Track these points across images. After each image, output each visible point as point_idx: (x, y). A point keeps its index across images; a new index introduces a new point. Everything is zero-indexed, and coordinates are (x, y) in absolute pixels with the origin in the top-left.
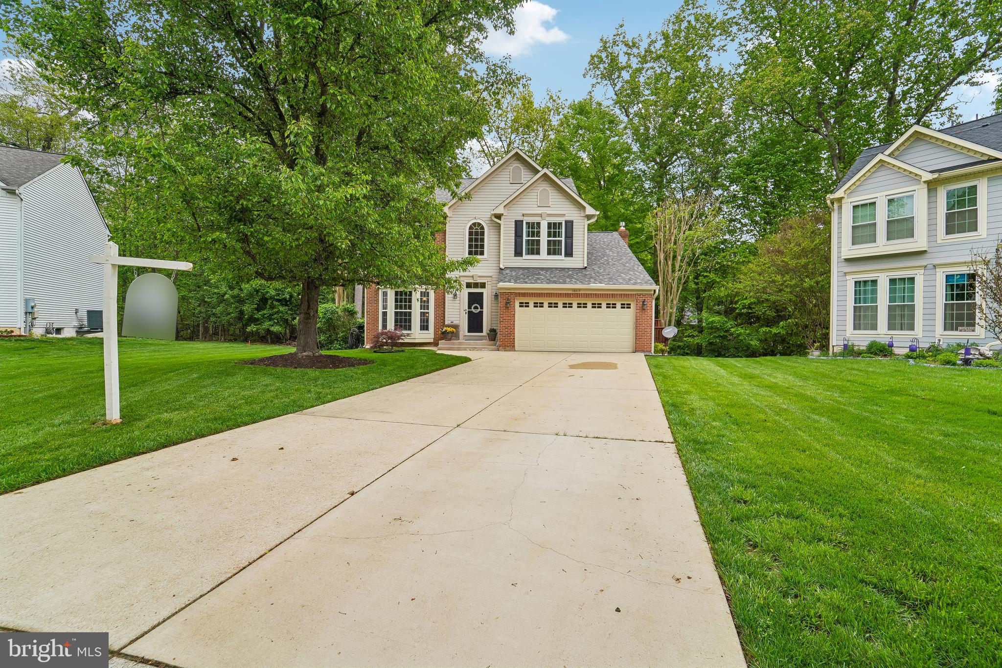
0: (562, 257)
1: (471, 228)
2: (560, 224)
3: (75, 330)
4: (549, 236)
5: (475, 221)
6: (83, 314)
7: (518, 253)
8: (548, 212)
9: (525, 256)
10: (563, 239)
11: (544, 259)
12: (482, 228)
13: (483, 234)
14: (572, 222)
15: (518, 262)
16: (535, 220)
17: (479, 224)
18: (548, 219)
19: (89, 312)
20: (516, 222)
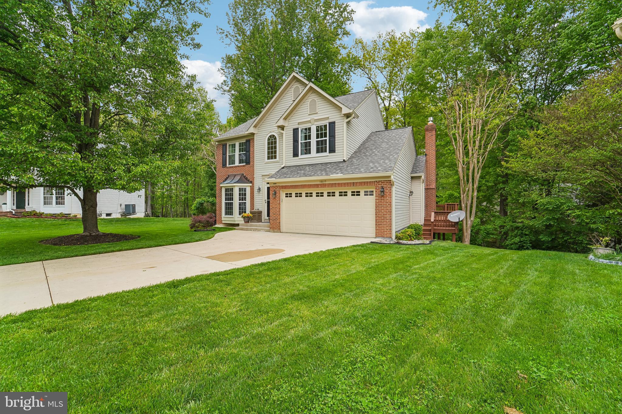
0: (327, 153)
1: (269, 139)
2: (325, 126)
3: (120, 214)
4: (317, 137)
5: (271, 134)
6: (123, 206)
7: (295, 155)
8: (316, 118)
9: (300, 156)
10: (328, 138)
11: (314, 157)
12: (275, 139)
13: (275, 143)
14: (334, 123)
15: (297, 161)
16: (307, 126)
17: (274, 136)
18: (316, 123)
19: (126, 205)
20: (294, 130)
